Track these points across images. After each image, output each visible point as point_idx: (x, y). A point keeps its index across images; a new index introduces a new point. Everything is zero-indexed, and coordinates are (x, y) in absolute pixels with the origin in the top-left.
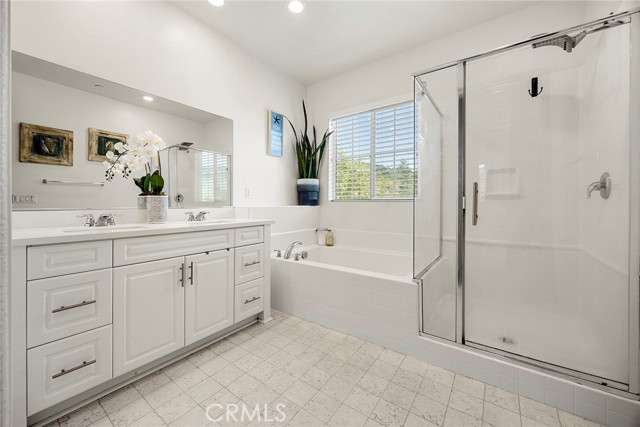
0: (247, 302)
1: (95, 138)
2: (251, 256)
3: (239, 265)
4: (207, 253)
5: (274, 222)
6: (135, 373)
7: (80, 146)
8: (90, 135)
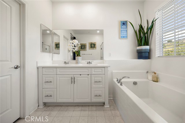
0: (96, 96)
1: (90, 44)
2: (98, 79)
3: (93, 81)
4: (81, 75)
5: (110, 66)
6: (64, 103)
7: (88, 46)
8: (89, 44)
